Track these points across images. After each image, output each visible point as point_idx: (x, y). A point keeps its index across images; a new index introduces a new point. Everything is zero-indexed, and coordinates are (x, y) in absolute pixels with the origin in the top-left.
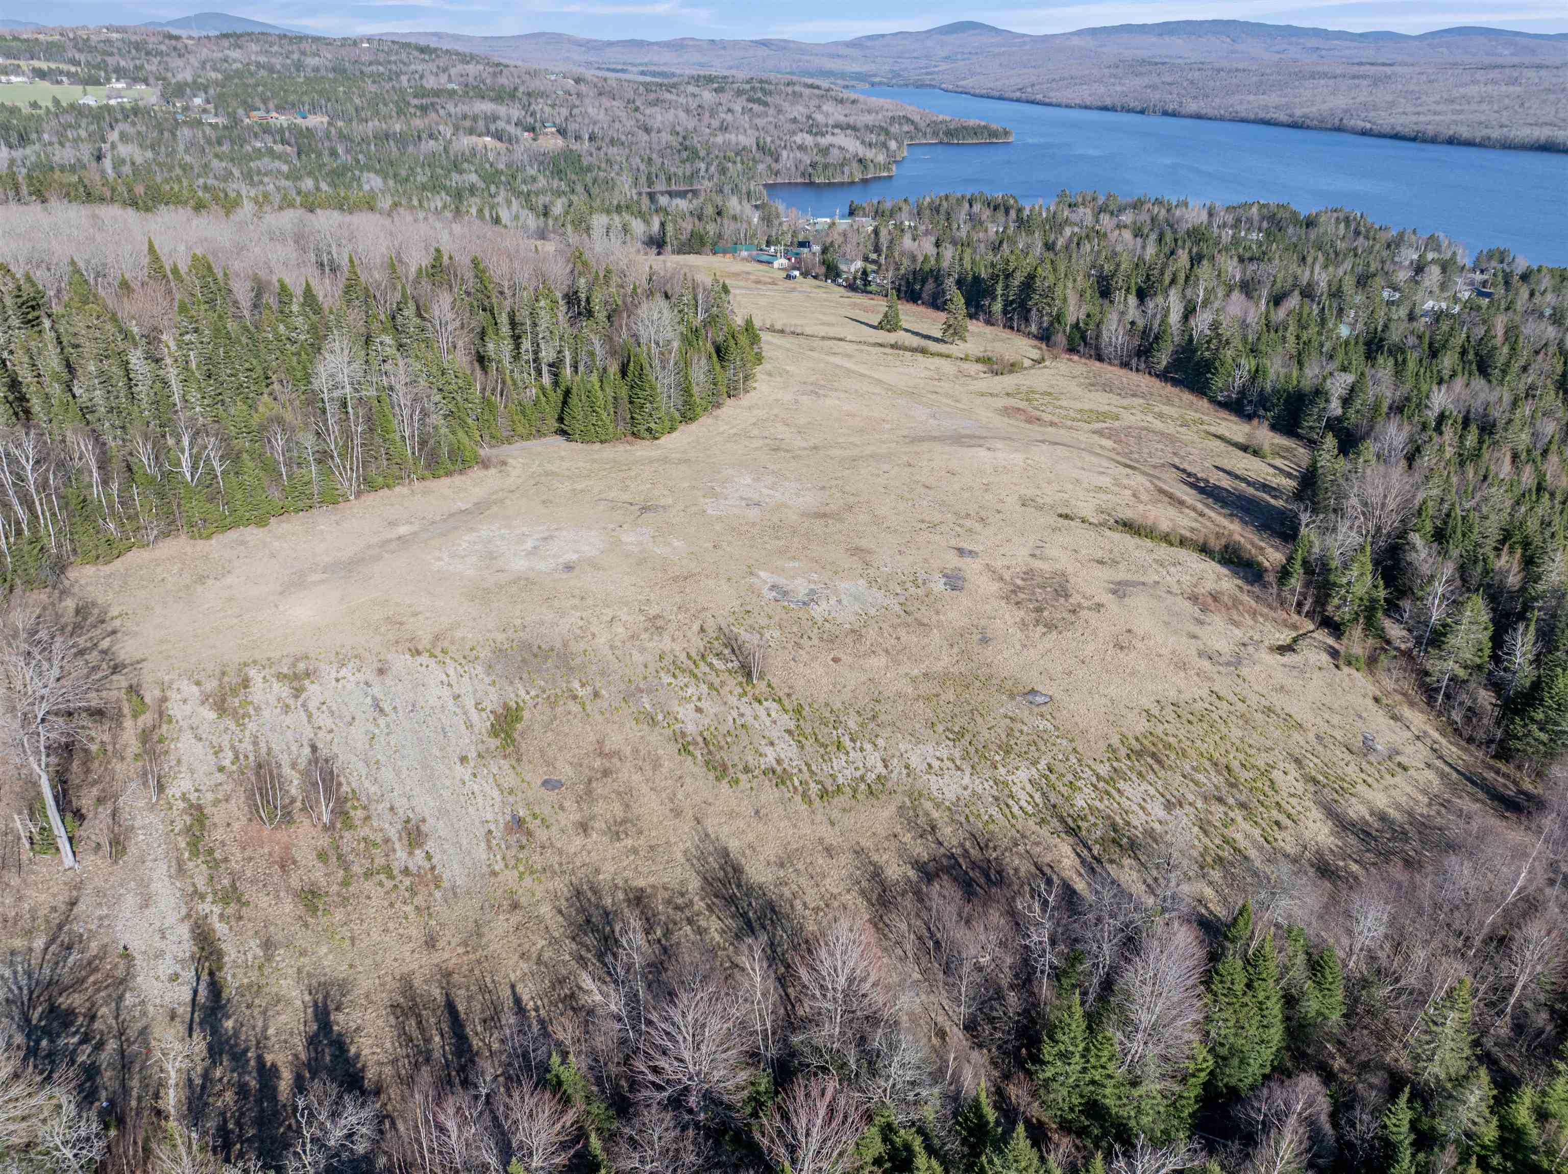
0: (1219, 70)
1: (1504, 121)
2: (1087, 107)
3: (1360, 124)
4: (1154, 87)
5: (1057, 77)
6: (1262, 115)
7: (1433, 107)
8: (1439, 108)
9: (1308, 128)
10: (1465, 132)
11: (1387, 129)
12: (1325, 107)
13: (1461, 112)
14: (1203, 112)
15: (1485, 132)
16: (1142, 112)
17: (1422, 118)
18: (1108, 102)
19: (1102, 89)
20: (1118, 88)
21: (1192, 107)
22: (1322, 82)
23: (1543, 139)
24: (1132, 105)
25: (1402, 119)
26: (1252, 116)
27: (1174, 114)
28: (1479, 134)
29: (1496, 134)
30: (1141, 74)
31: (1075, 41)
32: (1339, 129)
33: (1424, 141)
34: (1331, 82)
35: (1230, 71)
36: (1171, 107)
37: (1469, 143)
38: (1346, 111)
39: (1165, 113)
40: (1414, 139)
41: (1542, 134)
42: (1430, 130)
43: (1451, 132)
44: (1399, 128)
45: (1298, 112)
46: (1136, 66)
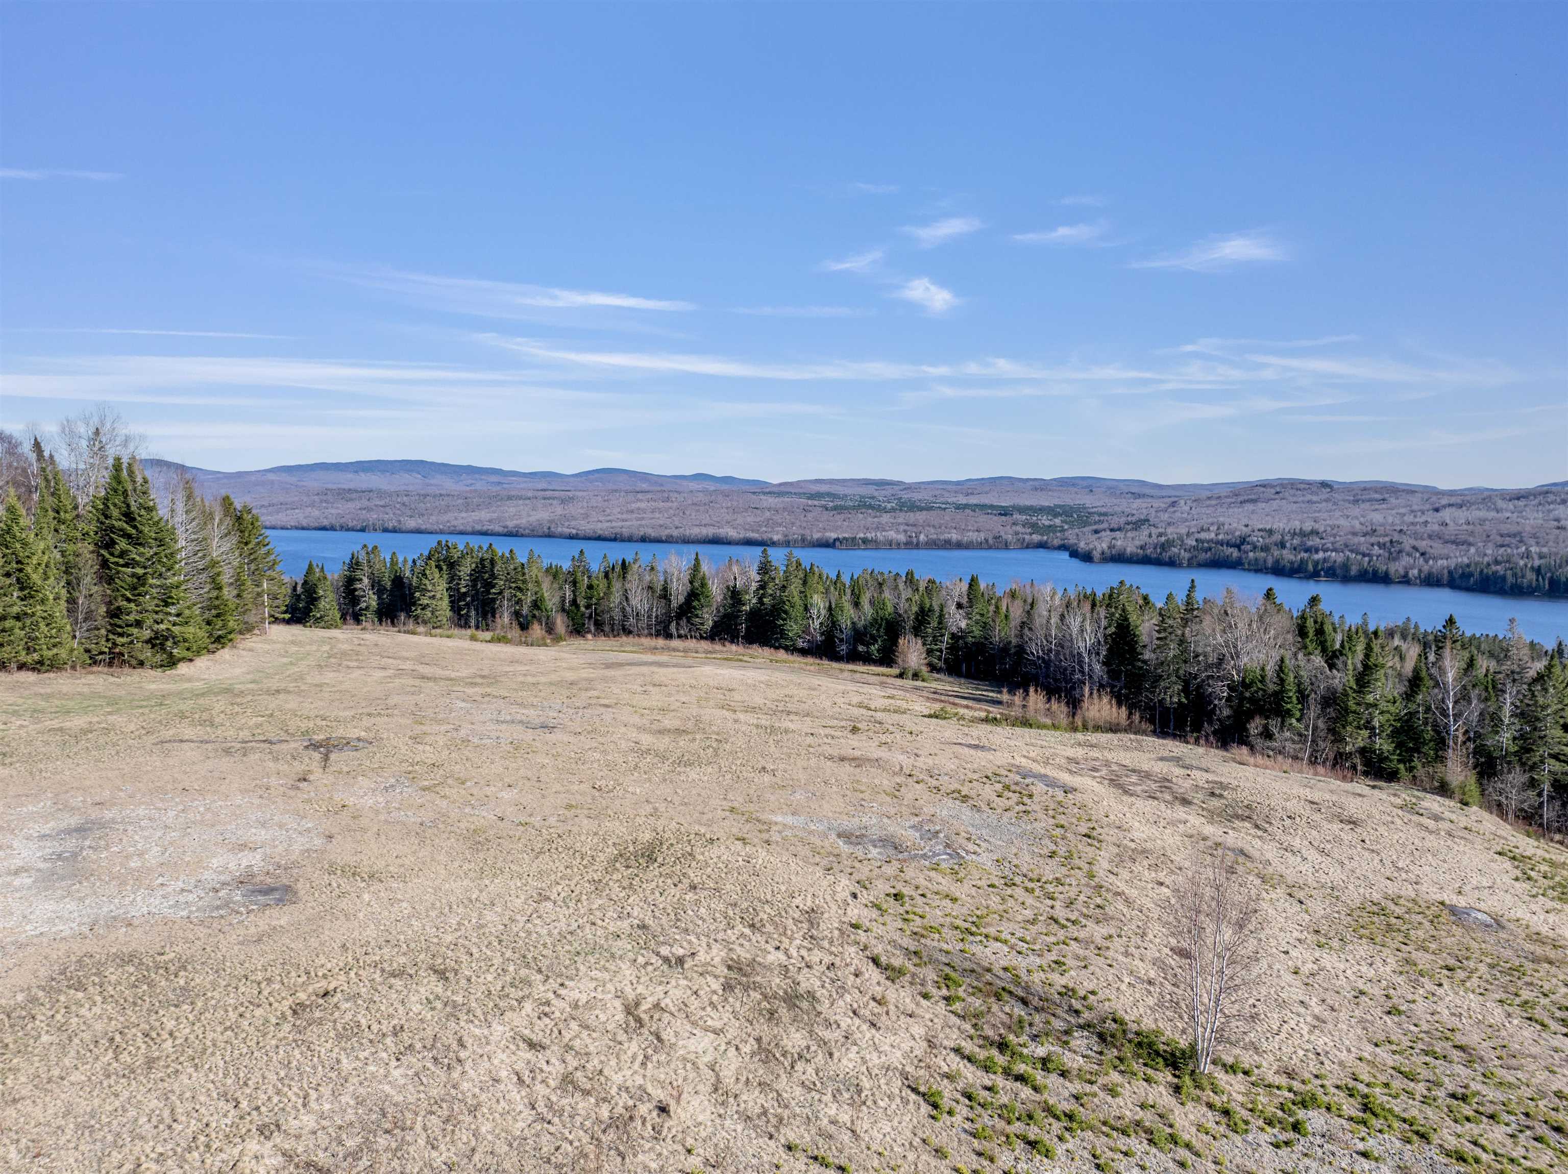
0: (426, 496)
1: (677, 523)
2: (303, 528)
3: (567, 531)
4: (369, 509)
5: (266, 503)
6: (478, 527)
7: (619, 516)
8: (624, 516)
9: (522, 536)
10: (652, 533)
11: (591, 534)
12: (532, 519)
13: (643, 518)
14: (423, 527)
15: (667, 532)
16: (363, 530)
17: (614, 524)
18: (326, 523)
19: (316, 513)
20: (333, 511)
21: (412, 524)
22: (521, 502)
23: (710, 535)
24: (350, 525)
25: (600, 525)
26: (469, 529)
27: (394, 531)
28: (664, 533)
29: (675, 533)
30: (351, 500)
31: (271, 476)
32: (550, 535)
33: (623, 540)
34: (527, 502)
35: (435, 496)
36: (390, 525)
37: (658, 541)
38: (551, 521)
39: (386, 530)
40: (615, 539)
41: (710, 532)
42: (626, 532)
43: (642, 533)
44: (600, 532)
45: (511, 524)
46: (344, 494)
